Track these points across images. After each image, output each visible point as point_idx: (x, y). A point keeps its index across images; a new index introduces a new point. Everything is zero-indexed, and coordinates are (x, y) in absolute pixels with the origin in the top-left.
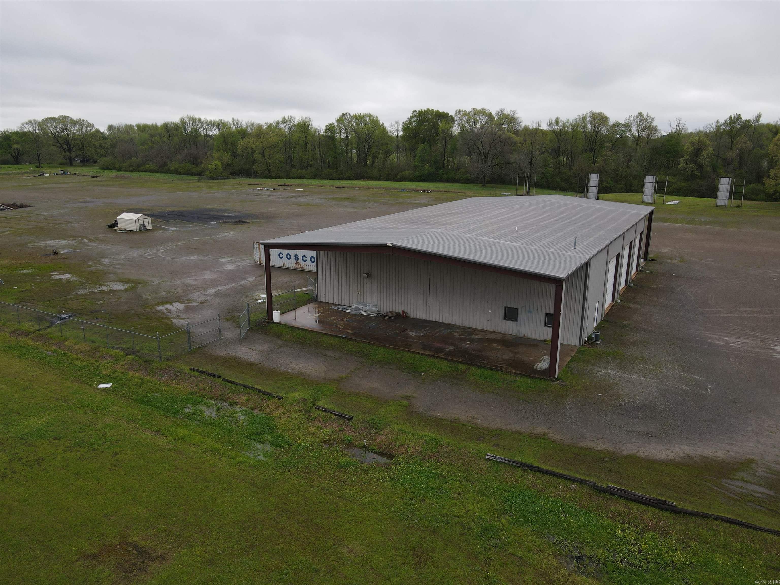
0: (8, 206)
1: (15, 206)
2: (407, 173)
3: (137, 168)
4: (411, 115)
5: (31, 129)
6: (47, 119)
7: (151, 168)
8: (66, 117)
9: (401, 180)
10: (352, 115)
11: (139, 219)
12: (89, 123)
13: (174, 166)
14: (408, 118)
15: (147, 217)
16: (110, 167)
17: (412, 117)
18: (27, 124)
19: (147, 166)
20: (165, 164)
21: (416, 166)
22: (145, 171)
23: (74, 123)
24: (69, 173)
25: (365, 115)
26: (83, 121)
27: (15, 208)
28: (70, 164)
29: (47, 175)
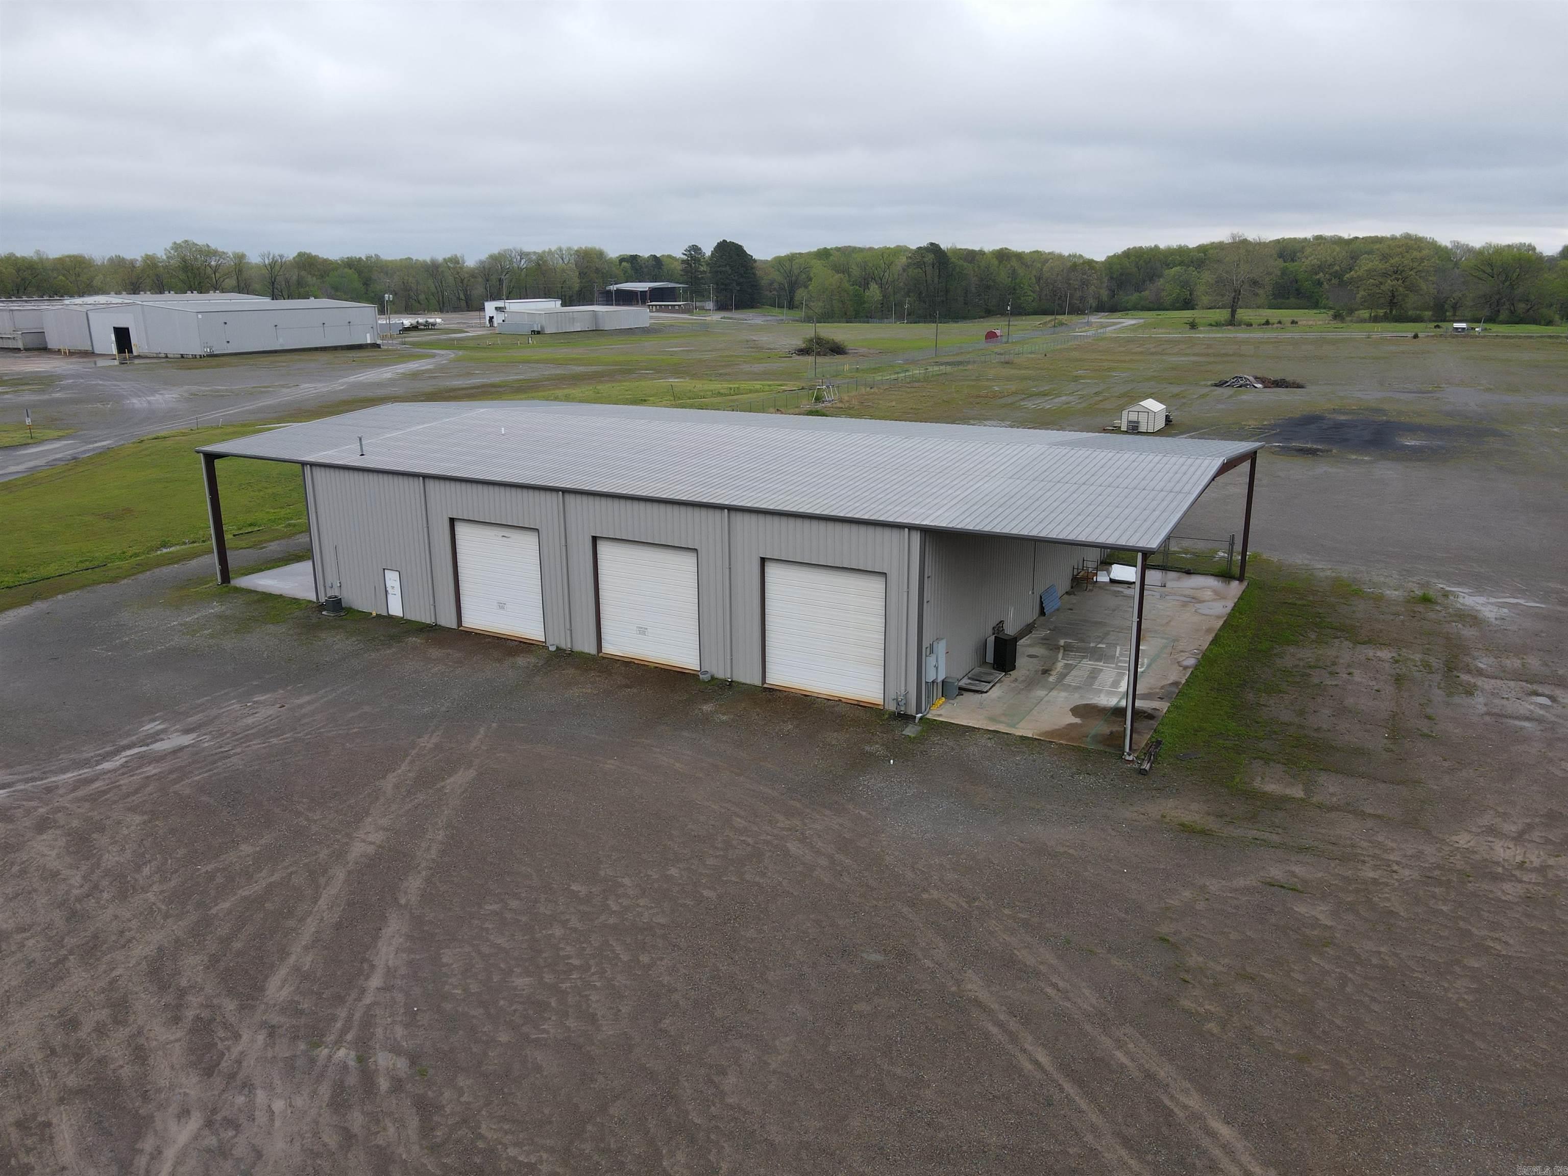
11: (1129, 411)
27: (1265, 387)
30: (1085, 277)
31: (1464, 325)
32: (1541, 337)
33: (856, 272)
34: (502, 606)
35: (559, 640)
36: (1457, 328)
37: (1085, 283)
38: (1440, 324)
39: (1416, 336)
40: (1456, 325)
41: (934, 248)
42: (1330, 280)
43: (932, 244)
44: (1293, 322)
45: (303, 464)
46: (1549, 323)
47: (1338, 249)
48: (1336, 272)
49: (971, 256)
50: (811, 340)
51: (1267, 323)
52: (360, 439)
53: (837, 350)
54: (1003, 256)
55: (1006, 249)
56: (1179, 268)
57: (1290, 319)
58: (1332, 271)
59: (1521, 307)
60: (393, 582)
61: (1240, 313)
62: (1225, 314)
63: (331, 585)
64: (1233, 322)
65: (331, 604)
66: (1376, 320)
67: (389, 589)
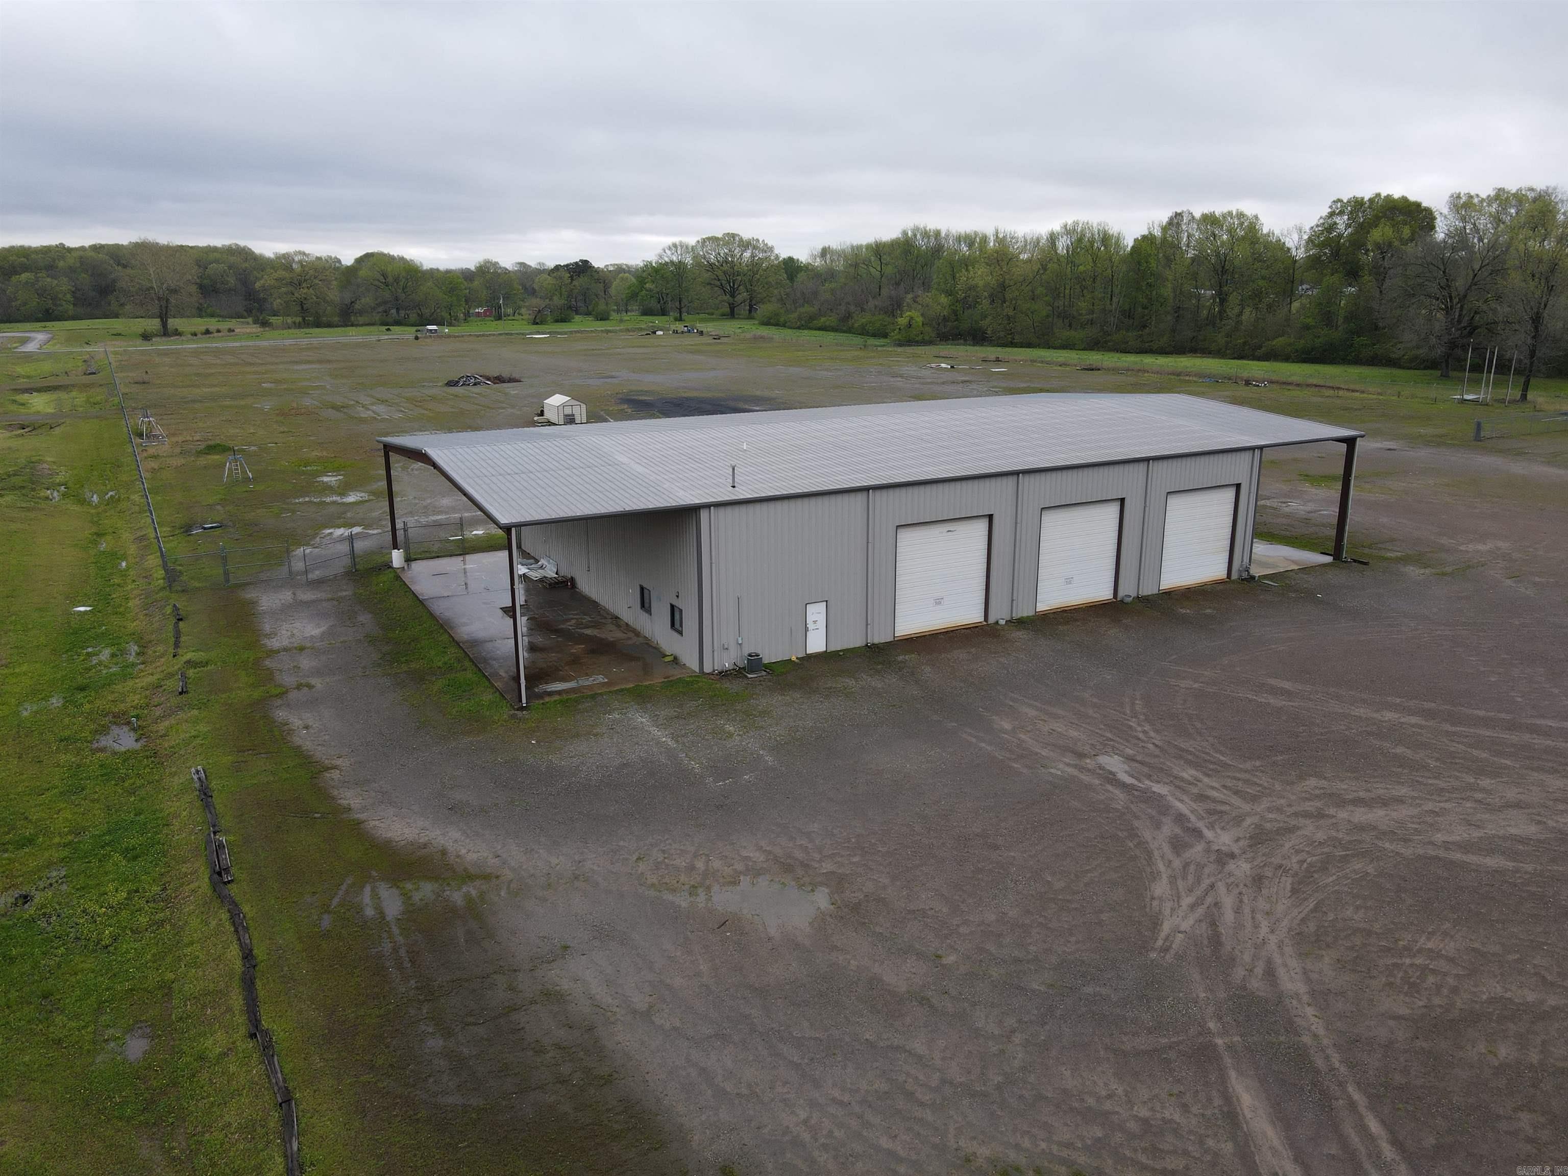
0: (488, 380)
1: (499, 380)
2: (1279, 342)
3: (807, 324)
4: (1330, 210)
5: (675, 259)
6: (704, 241)
7: (827, 323)
8: (733, 236)
9: (1266, 357)
10: (1197, 215)
11: (564, 406)
12: (766, 245)
13: (860, 320)
14: (1321, 218)
15: (580, 403)
16: (772, 321)
17: (1332, 214)
18: (670, 248)
19: (823, 319)
20: (848, 316)
21: (1307, 327)
22: (820, 329)
23: (746, 245)
24: (695, 331)
25: (1230, 213)
26: (758, 240)
27: (495, 383)
28: (732, 314)
29: (660, 333)
36: (431, 330)
38: (391, 328)
40: (430, 327)
44: (231, 330)
45: (700, 508)
51: (207, 332)
52: (734, 469)
57: (226, 328)
60: (816, 614)
61: (173, 323)
62: (154, 324)
63: (726, 646)
64: (166, 332)
65: (754, 663)
66: (299, 326)
67: (810, 626)
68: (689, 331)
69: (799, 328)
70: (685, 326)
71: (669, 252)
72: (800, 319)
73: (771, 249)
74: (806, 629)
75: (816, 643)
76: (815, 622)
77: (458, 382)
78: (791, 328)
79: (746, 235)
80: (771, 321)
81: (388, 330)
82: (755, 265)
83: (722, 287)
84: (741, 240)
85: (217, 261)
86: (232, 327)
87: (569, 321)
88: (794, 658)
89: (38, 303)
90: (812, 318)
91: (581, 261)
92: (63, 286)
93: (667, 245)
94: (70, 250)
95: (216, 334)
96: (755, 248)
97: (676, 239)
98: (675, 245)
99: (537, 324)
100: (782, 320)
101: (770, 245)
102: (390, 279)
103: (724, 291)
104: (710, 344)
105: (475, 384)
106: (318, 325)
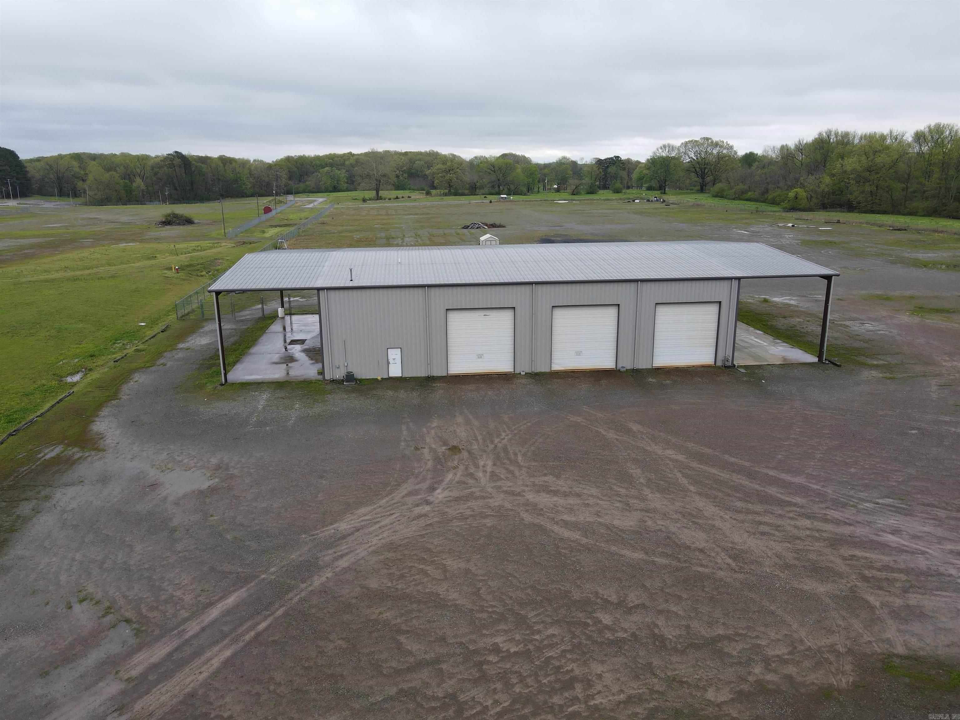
0: (486, 226)
1: (493, 226)
3: (739, 196)
6: (687, 143)
7: (752, 196)
8: (707, 139)
12: (728, 145)
19: (750, 194)
20: (766, 192)
23: (715, 145)
26: (723, 142)
27: (489, 228)
28: (702, 190)
29: (637, 201)
30: (277, 173)
31: (505, 196)
32: (541, 200)
33: (121, 170)
34: (480, 356)
35: (524, 368)
37: (277, 178)
38: (487, 196)
39: (491, 202)
40: (502, 196)
41: (178, 154)
42: (403, 174)
43: (176, 152)
44: (409, 197)
45: (319, 289)
46: (525, 195)
47: (403, 158)
48: (405, 170)
49: (205, 160)
50: (169, 215)
51: (397, 198)
52: (351, 271)
53: (189, 221)
54: (224, 160)
55: (224, 156)
56: (327, 168)
57: (408, 196)
58: (403, 169)
59: (512, 187)
60: (395, 355)
61: (381, 193)
62: (373, 194)
63: (338, 366)
64: (378, 198)
65: (350, 377)
66: (445, 195)
67: (391, 361)
68: (657, 201)
69: (734, 199)
70: (655, 197)
71: (660, 151)
72: (735, 193)
73: (732, 147)
74: (388, 363)
75: (395, 371)
76: (394, 359)
77: (469, 226)
78: (729, 199)
79: (715, 139)
80: (720, 195)
81: (485, 197)
82: (720, 158)
83: (696, 172)
84: (712, 142)
85: (420, 160)
86: (410, 196)
87: (596, 193)
88: (379, 378)
89: (331, 183)
90: (743, 193)
91: (615, 156)
92: (342, 174)
93: (659, 146)
94: (354, 155)
95: (402, 199)
96: (721, 147)
97: (666, 142)
98: (665, 146)
99: (574, 195)
100: (725, 193)
101: (731, 144)
102: (496, 168)
103: (697, 174)
104: (664, 208)
105: (477, 228)
106: (456, 194)
